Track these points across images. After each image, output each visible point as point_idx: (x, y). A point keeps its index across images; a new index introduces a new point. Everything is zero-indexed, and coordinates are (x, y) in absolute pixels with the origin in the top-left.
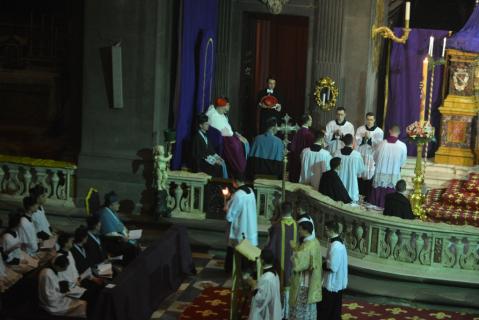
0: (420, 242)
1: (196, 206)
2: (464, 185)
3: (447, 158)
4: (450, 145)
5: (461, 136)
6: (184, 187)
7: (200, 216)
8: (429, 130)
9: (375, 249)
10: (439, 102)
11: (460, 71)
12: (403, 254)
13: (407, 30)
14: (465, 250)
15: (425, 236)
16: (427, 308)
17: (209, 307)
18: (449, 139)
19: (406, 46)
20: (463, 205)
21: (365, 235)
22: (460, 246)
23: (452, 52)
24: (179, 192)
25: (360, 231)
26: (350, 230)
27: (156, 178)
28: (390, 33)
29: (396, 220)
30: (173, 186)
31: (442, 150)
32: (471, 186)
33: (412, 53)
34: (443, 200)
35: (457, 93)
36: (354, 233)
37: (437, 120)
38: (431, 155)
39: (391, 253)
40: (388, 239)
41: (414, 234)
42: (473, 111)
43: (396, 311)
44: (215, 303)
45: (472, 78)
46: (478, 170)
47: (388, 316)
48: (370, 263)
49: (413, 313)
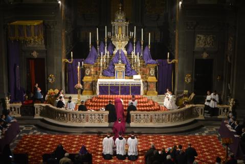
0: (82, 117)
1: (18, 113)
2: (91, 100)
3: (86, 93)
4: (86, 90)
5: (89, 87)
6: (14, 108)
7: (20, 116)
8: (81, 86)
9: (70, 120)
10: (82, 78)
11: (87, 69)
12: (78, 121)
13: (72, 59)
14: (95, 118)
15: (83, 115)
16: (86, 134)
17: (25, 141)
18: (86, 88)
19: (72, 64)
21: (67, 116)
22: (93, 117)
23: (85, 65)
24: (13, 109)
25: (65, 115)
26: (62, 115)
27: (6, 106)
28: (67, 61)
30: (11, 108)
31: (84, 91)
33: (74, 65)
35: (87, 75)
36: (64, 116)
37: (82, 83)
38: (81, 93)
39: (74, 121)
40: (73, 117)
41: (80, 115)
42: (91, 80)
43: (78, 136)
44: (27, 139)
45: (91, 71)
46: (95, 96)
47: (76, 138)
48: (69, 124)
49: (82, 136)
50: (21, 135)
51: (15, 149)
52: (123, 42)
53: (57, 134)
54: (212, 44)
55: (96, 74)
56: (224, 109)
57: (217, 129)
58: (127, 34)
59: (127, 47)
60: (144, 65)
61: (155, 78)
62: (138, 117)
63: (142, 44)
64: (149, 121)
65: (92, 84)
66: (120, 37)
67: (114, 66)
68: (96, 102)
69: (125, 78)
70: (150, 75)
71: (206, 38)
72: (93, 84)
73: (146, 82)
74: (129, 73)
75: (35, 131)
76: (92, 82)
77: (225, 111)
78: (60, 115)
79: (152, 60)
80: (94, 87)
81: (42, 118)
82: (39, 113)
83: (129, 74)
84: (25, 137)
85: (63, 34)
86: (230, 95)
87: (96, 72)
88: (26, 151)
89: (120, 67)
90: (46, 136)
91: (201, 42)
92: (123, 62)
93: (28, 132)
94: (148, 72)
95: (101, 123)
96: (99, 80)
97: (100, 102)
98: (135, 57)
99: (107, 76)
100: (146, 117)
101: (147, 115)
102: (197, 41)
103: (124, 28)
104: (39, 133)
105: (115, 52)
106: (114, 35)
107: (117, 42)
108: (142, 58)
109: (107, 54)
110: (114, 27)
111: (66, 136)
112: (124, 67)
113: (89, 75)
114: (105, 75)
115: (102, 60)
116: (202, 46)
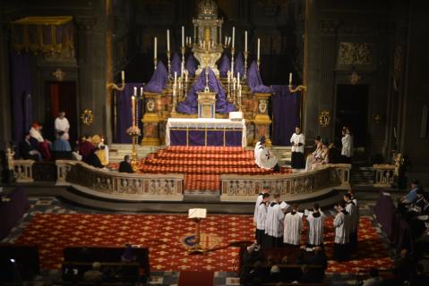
0: (138, 183)
1: (29, 176)
2: (156, 155)
3: (147, 143)
4: (148, 137)
5: (152, 132)
6: (22, 167)
7: (31, 180)
8: (137, 131)
10: (141, 117)
11: (150, 102)
12: (130, 190)
13: (123, 84)
14: (159, 186)
15: (140, 181)
16: (143, 214)
17: (38, 224)
18: (148, 134)
19: (124, 92)
20: (157, 165)
21: (111, 183)
22: (157, 184)
23: (146, 93)
24: (20, 170)
25: (109, 181)
26: (103, 181)
27: (8, 164)
28: (115, 86)
29: (125, 174)
30: (16, 167)
31: (144, 139)
32: (160, 155)
33: (127, 94)
34: (147, 163)
35: (149, 112)
36: (106, 183)
37: (141, 126)
38: (140, 142)
39: (123, 190)
40: (122, 184)
41: (134, 181)
42: (157, 120)
43: (129, 217)
44: (42, 221)
45: (156, 105)
46: (162, 147)
47: (125, 219)
48: (114, 196)
49: (137, 217)
50: (32, 214)
51: (20, 238)
52: (213, 55)
53: (94, 212)
54: (367, 59)
55: (166, 110)
56: (386, 172)
57: (370, 207)
58: (220, 40)
59: (219, 64)
60: (248, 95)
61: (267, 117)
62: (234, 184)
63: (246, 57)
64: (254, 192)
65: (158, 126)
66: (207, 46)
67: (197, 95)
68: (165, 158)
69: (216, 118)
70: (259, 112)
71: (356, 49)
72: (160, 128)
73: (252, 123)
74: (222, 108)
75: (56, 207)
76: (159, 124)
77: (388, 174)
78: (99, 179)
79: (262, 86)
80: (161, 133)
81: (68, 184)
82: (64, 176)
83: (222, 110)
84: (39, 217)
85: (109, 40)
86: (395, 148)
87: (166, 106)
88: (39, 242)
89: (206, 97)
90: (74, 216)
91: (348, 55)
92: (212, 90)
93: (43, 208)
94: (256, 107)
95: (169, 195)
96: (170, 120)
97: (170, 158)
98: (234, 80)
99: (184, 113)
100: (248, 185)
101: (251, 182)
102: (341, 54)
103: (214, 30)
104: (62, 211)
105: (198, 72)
106: (197, 42)
107: (203, 55)
108: (245, 83)
109: (184, 75)
110: (197, 28)
111: (108, 217)
112: (214, 97)
113: (154, 112)
114: (181, 112)
115: (175, 85)
116: (349, 63)
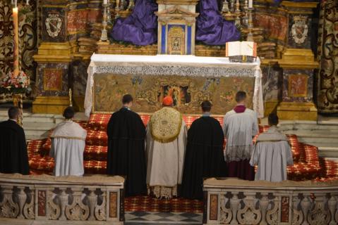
3: (45, 108)
4: (47, 94)
5: (57, 84)
8: (24, 80)
10: (34, 49)
12: (5, 211)
14: (70, 201)
15: (27, 190)
18: (46, 88)
22: (65, 197)
31: (39, 100)
35: (52, 40)
37: (32, 69)
38: (28, 107)
41: (16, 190)
42: (67, 56)
45: (65, 24)
55: (88, 35)
60: (267, 5)
61: (308, 53)
62: (235, 201)
65: (70, 70)
69: (197, 54)
70: (290, 43)
72: (75, 73)
73: (276, 67)
76: (71, 65)
83: (209, 37)
87: (88, 27)
94: (285, 30)
95: (92, 222)
96: (95, 58)
99: (127, 43)
100: (265, 202)
101: (271, 196)
112: (193, 9)
113: (61, 39)
